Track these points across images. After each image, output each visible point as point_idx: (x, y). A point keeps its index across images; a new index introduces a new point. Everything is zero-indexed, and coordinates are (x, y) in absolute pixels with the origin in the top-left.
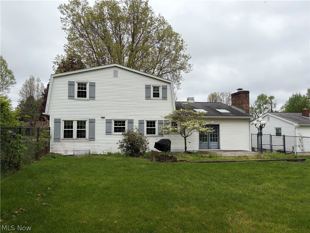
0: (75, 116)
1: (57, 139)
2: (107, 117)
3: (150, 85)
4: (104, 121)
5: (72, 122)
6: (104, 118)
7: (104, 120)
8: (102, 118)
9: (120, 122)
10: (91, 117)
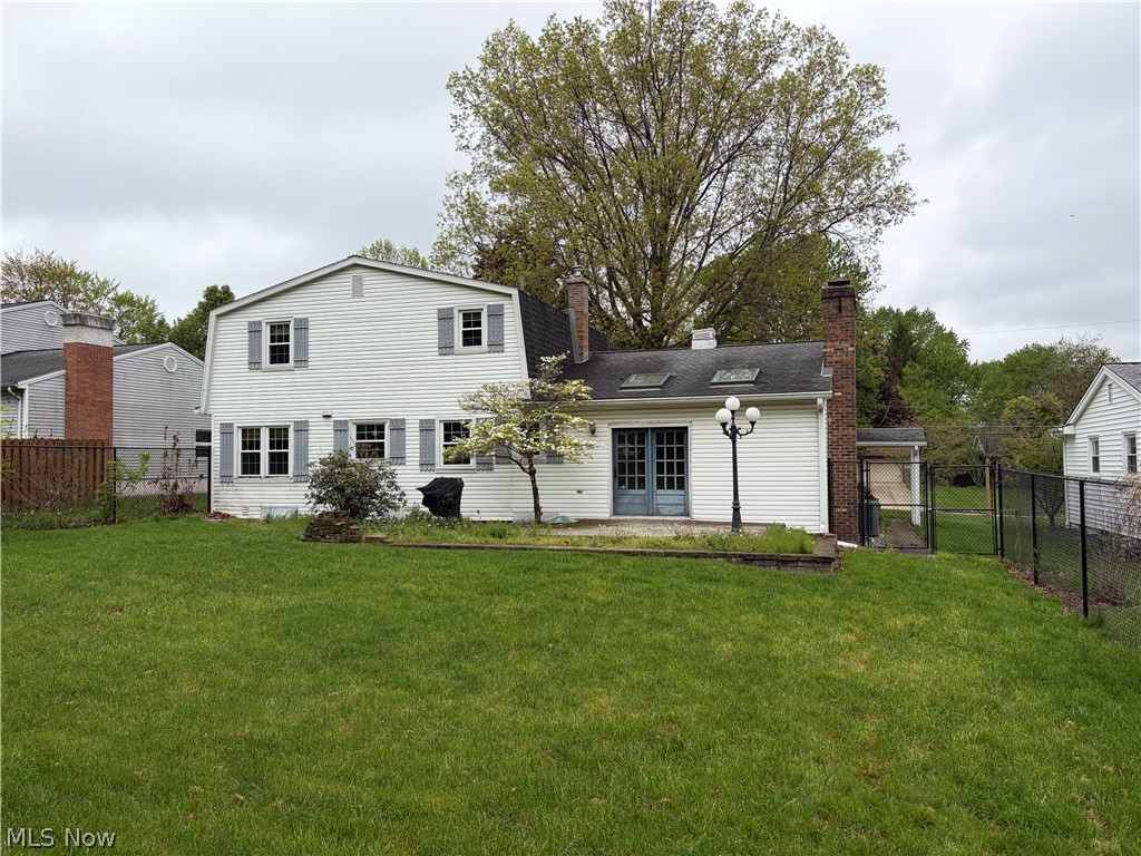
0: (265, 416)
1: (226, 479)
2: (337, 416)
3: (452, 309)
4: (329, 426)
5: (258, 430)
6: (330, 416)
7: (330, 422)
8: (325, 416)
9: (371, 427)
10: (301, 417)
